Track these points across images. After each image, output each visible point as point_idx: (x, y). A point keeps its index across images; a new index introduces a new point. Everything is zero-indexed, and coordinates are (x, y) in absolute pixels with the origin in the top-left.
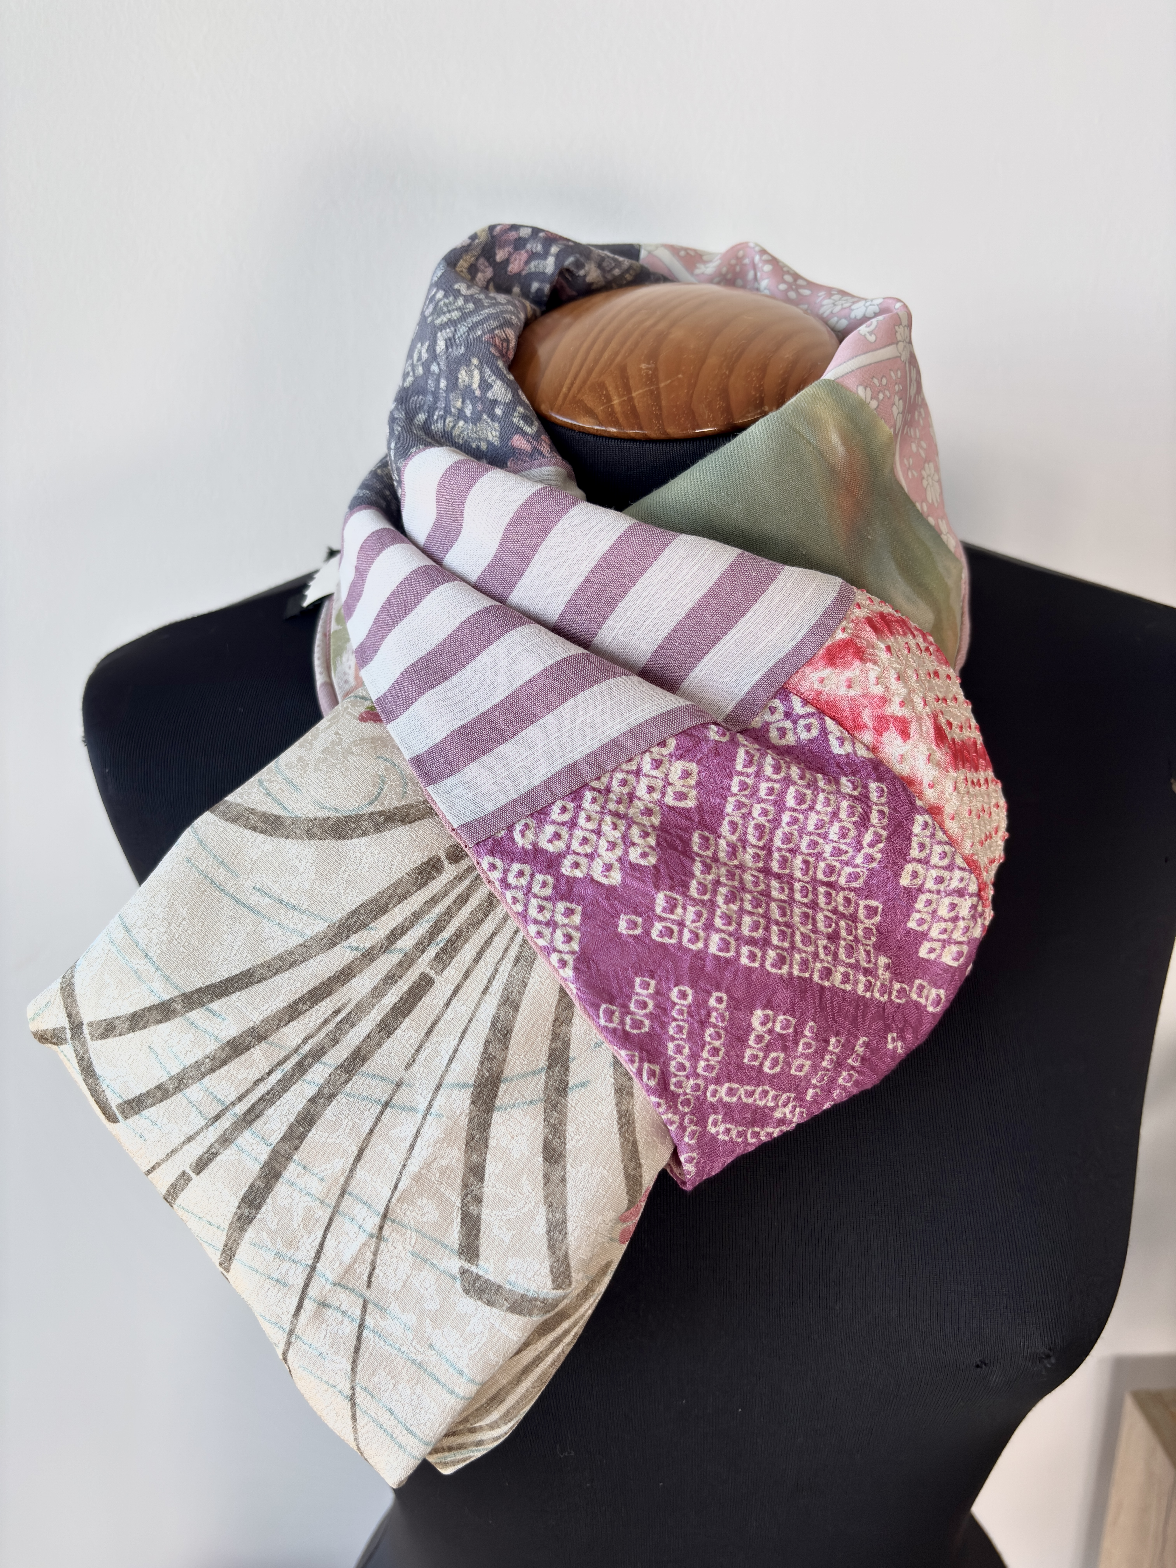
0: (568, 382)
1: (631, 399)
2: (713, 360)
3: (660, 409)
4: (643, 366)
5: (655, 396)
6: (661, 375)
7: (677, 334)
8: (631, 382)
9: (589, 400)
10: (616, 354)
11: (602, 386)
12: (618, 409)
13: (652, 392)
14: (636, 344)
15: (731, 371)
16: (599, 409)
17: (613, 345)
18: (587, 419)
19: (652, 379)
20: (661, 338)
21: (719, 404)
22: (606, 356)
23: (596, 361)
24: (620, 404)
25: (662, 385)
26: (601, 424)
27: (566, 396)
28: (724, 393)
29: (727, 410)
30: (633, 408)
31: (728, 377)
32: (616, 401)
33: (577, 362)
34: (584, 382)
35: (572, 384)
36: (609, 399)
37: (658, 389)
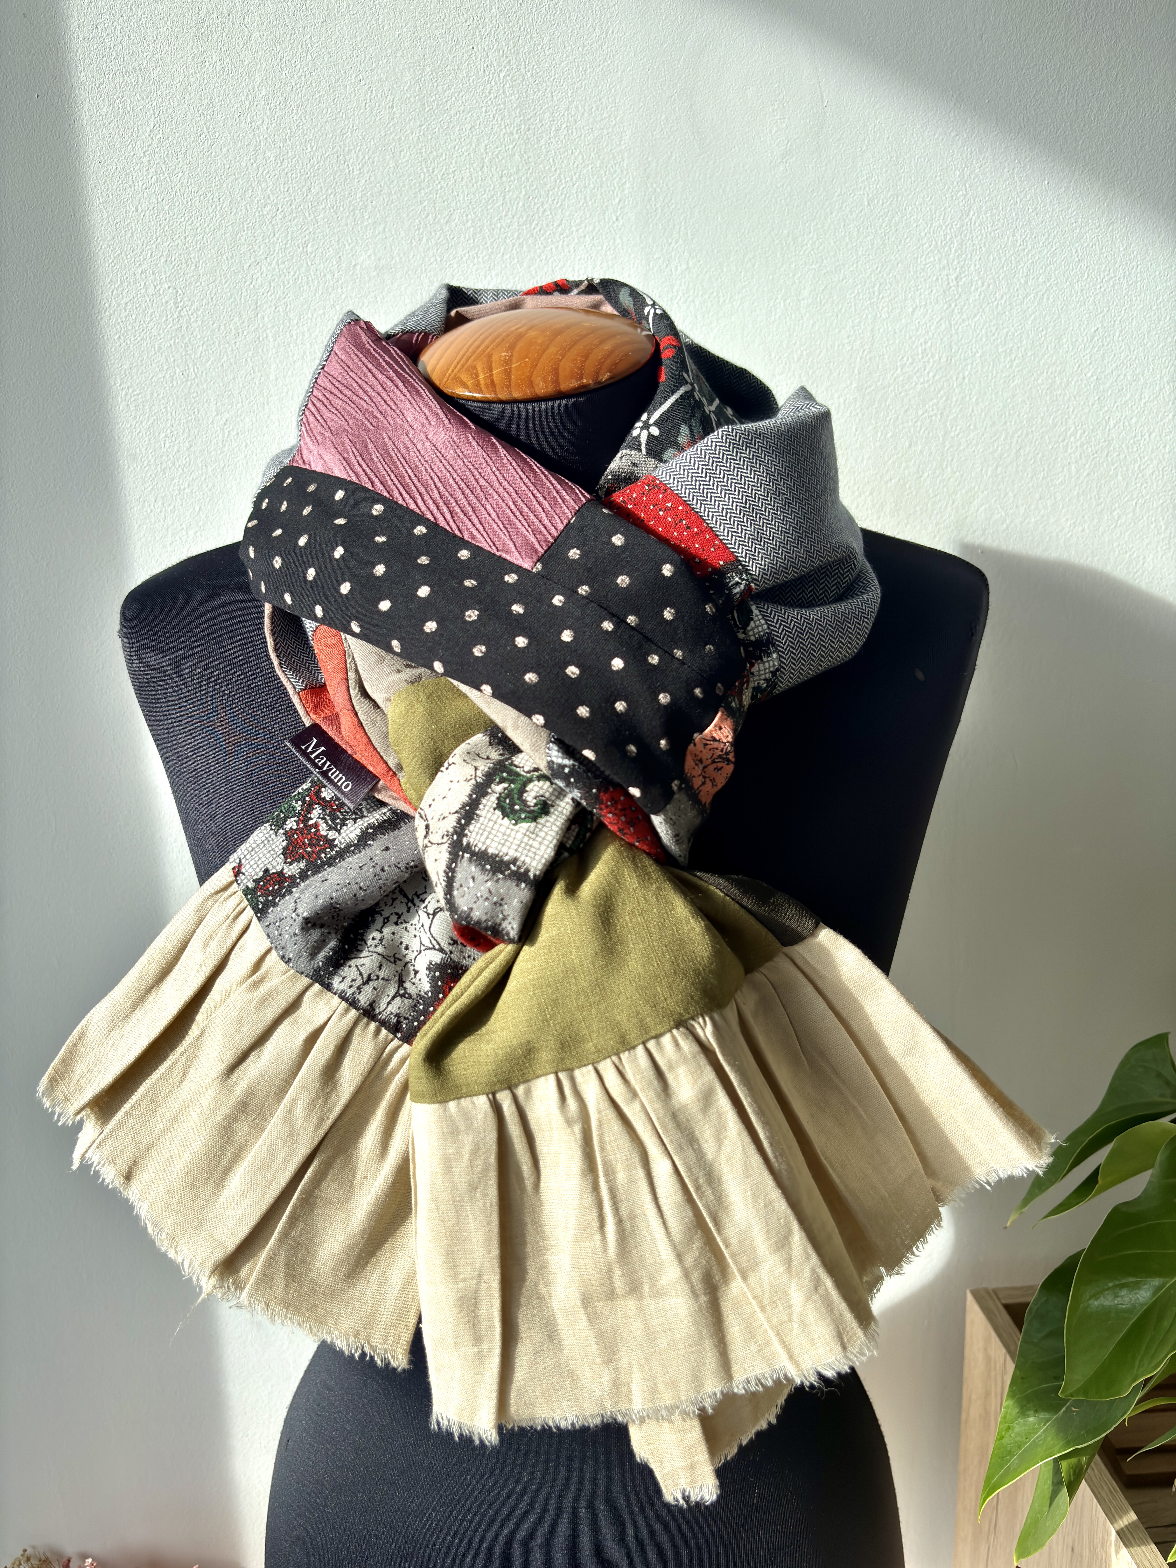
0: (453, 366)
1: (492, 375)
2: (552, 350)
3: (510, 380)
4: (503, 354)
5: (508, 373)
6: (514, 360)
7: (532, 333)
8: (494, 365)
9: (464, 377)
10: (487, 347)
11: (475, 367)
12: (482, 382)
13: (506, 370)
14: (503, 340)
15: (563, 356)
16: (470, 383)
17: (487, 342)
18: (461, 389)
19: (508, 362)
20: (520, 337)
21: (550, 378)
22: (480, 349)
23: (474, 352)
24: (484, 378)
25: (513, 366)
26: (470, 391)
27: (450, 375)
28: (556, 371)
29: (556, 382)
30: (492, 381)
31: (560, 360)
32: (481, 377)
33: (461, 354)
34: (463, 366)
35: (455, 368)
36: (477, 376)
37: (510, 368)
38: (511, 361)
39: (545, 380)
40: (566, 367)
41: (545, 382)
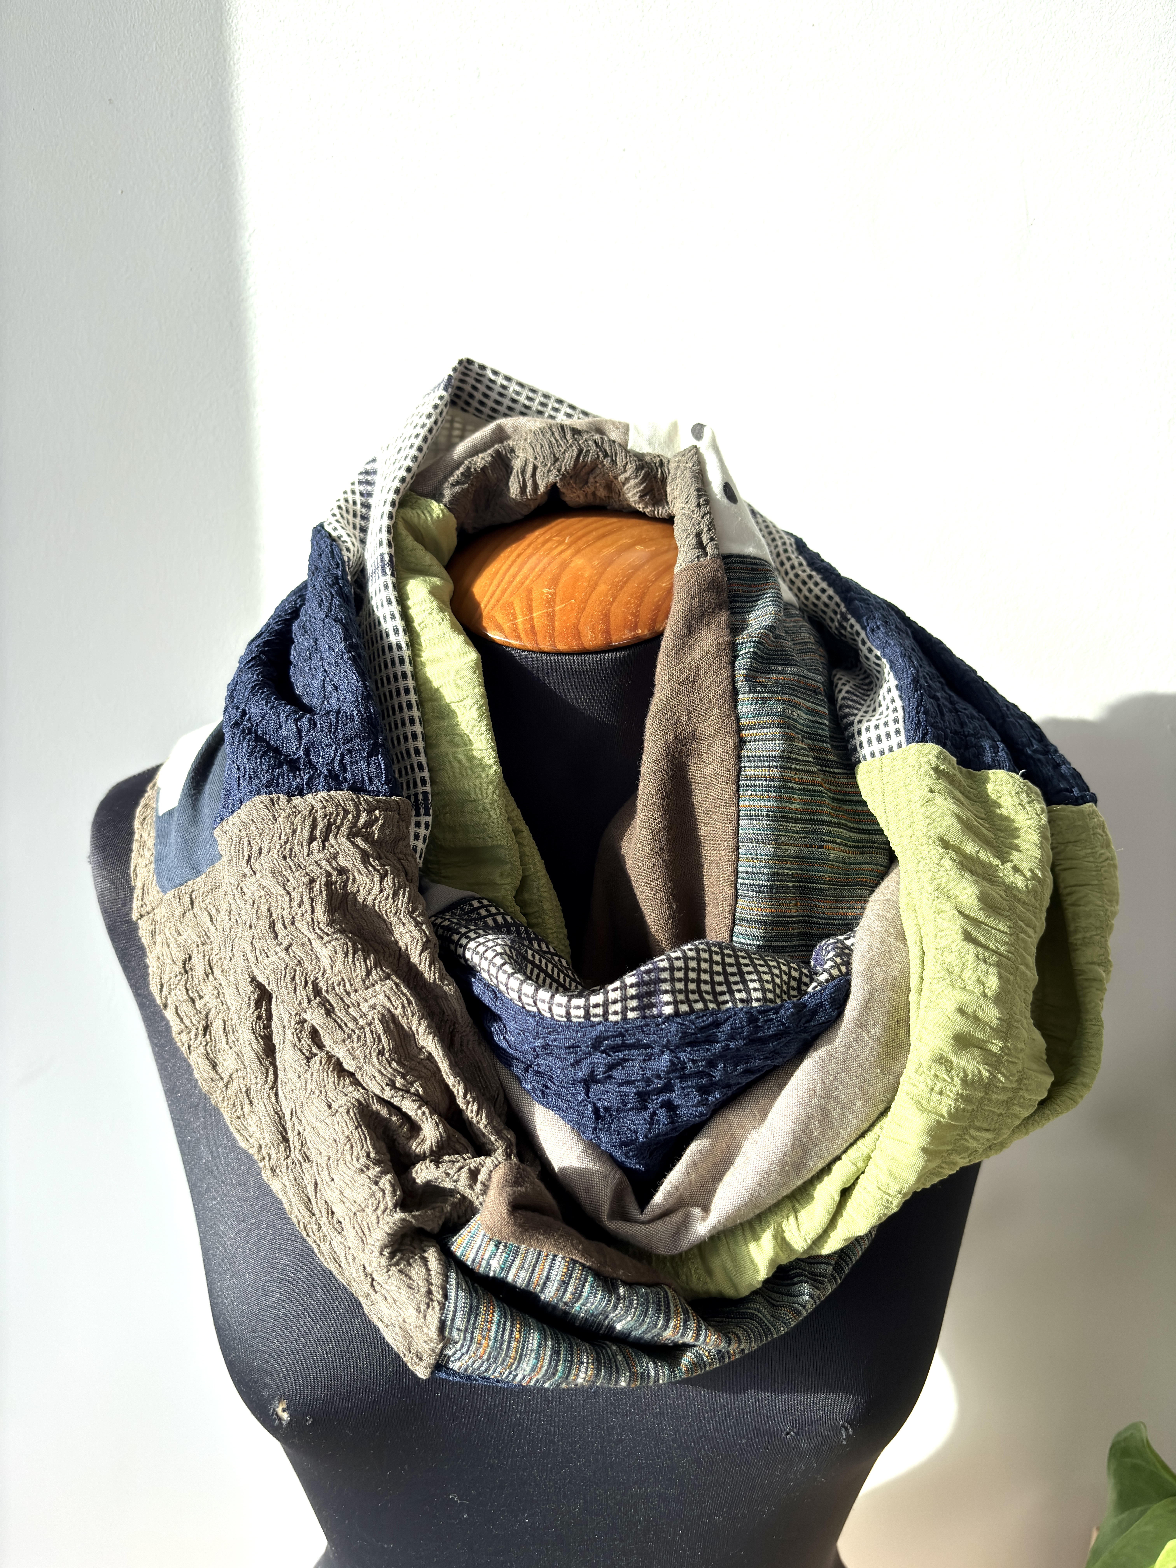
38: (554, 600)
39: (593, 629)
40: (618, 613)
41: (594, 632)
